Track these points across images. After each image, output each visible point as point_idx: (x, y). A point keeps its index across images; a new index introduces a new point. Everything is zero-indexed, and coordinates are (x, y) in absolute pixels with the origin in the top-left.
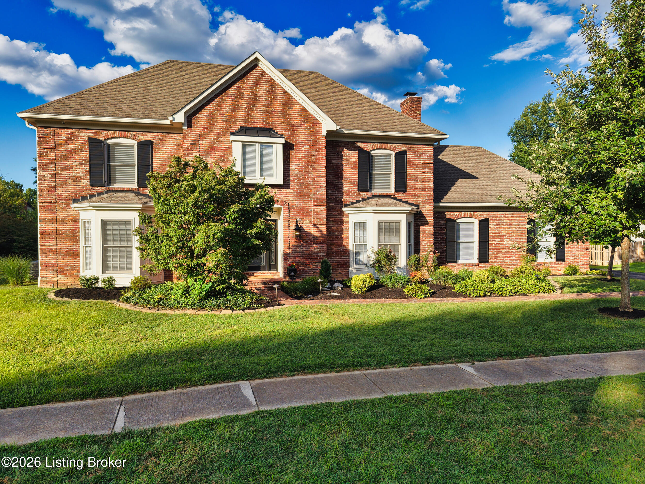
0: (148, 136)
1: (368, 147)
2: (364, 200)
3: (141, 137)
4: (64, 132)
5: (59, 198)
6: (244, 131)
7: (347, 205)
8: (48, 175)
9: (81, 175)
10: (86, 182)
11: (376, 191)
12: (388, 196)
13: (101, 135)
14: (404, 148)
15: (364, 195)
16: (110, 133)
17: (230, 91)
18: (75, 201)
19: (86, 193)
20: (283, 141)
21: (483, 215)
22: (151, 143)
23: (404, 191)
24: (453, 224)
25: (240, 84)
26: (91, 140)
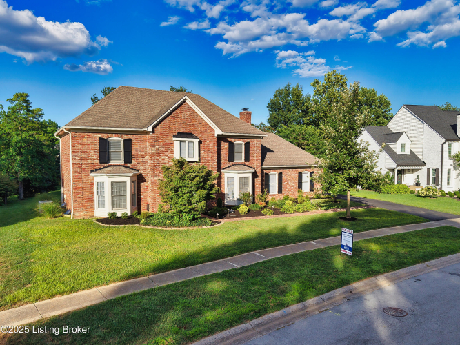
0: (129, 136)
1: (233, 140)
2: (231, 166)
3: (126, 137)
4: (85, 135)
5: (84, 170)
6: (180, 135)
7: (223, 169)
8: (77, 158)
9: (95, 157)
10: (98, 161)
11: (236, 161)
12: (242, 164)
13: (105, 136)
14: (248, 141)
15: (231, 163)
16: (110, 135)
17: (172, 115)
18: (92, 171)
19: (97, 167)
20: (198, 140)
21: (279, 171)
22: (130, 140)
23: (248, 161)
24: (267, 175)
25: (178, 111)
26: (100, 139)
